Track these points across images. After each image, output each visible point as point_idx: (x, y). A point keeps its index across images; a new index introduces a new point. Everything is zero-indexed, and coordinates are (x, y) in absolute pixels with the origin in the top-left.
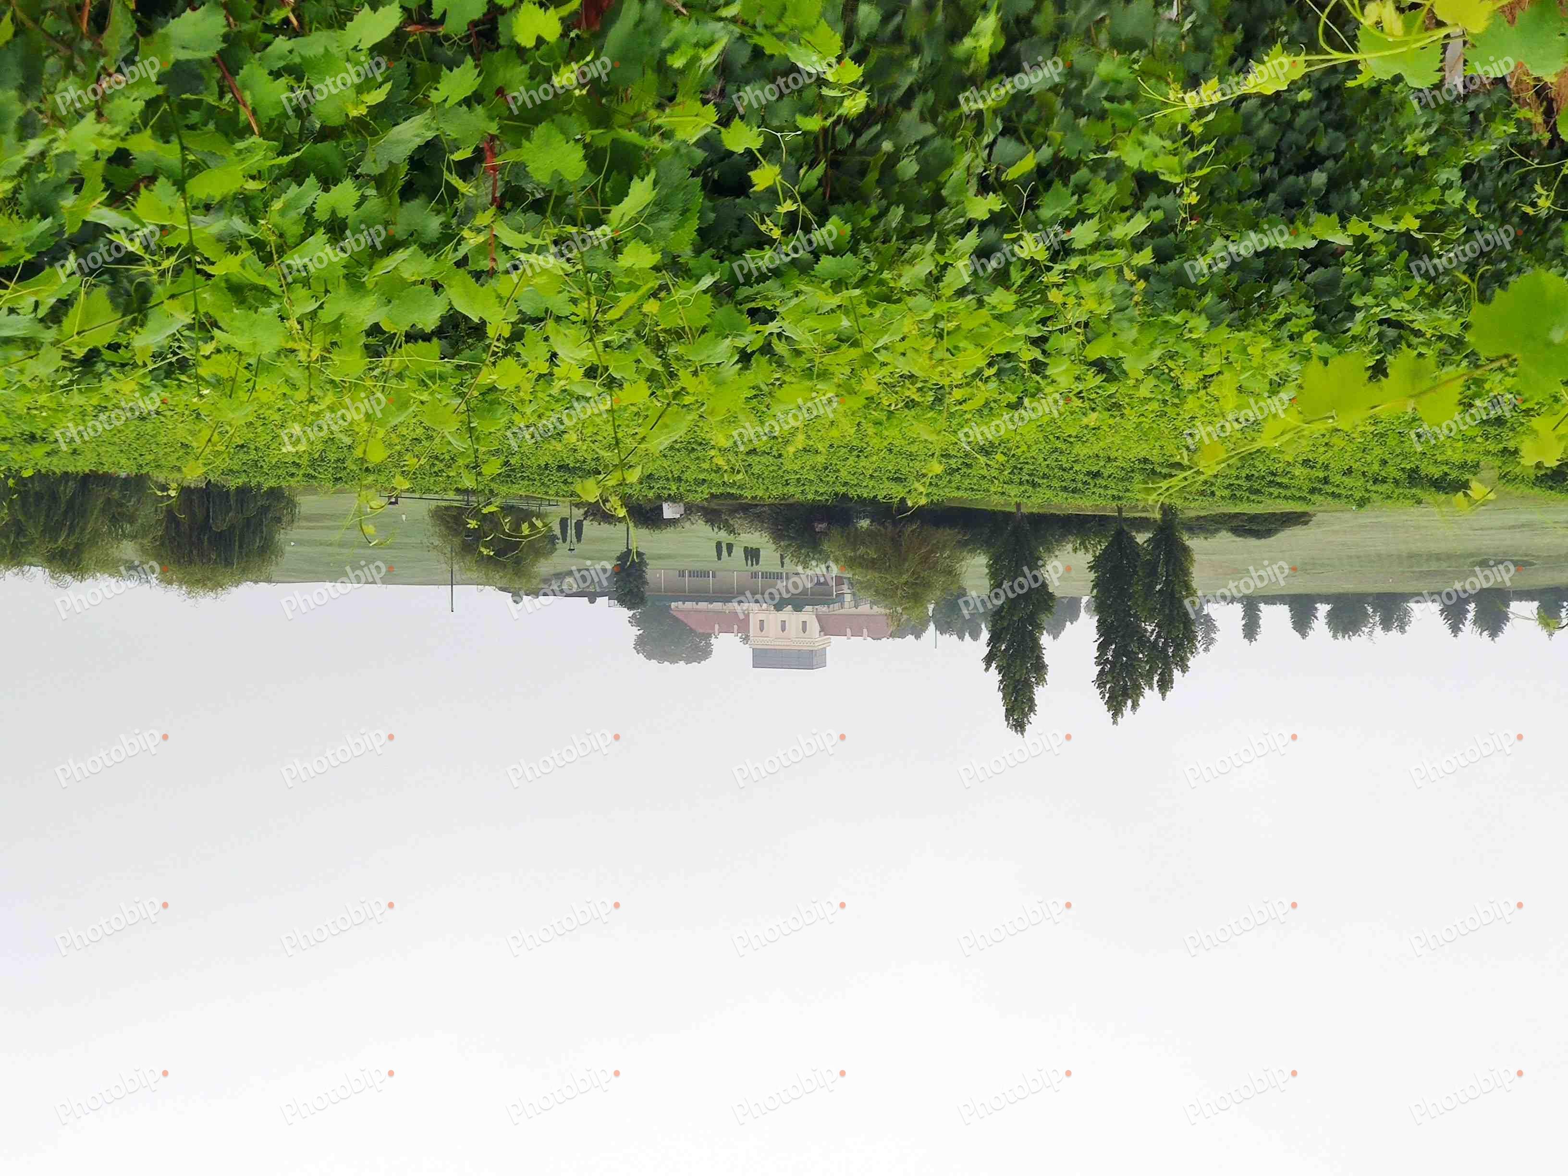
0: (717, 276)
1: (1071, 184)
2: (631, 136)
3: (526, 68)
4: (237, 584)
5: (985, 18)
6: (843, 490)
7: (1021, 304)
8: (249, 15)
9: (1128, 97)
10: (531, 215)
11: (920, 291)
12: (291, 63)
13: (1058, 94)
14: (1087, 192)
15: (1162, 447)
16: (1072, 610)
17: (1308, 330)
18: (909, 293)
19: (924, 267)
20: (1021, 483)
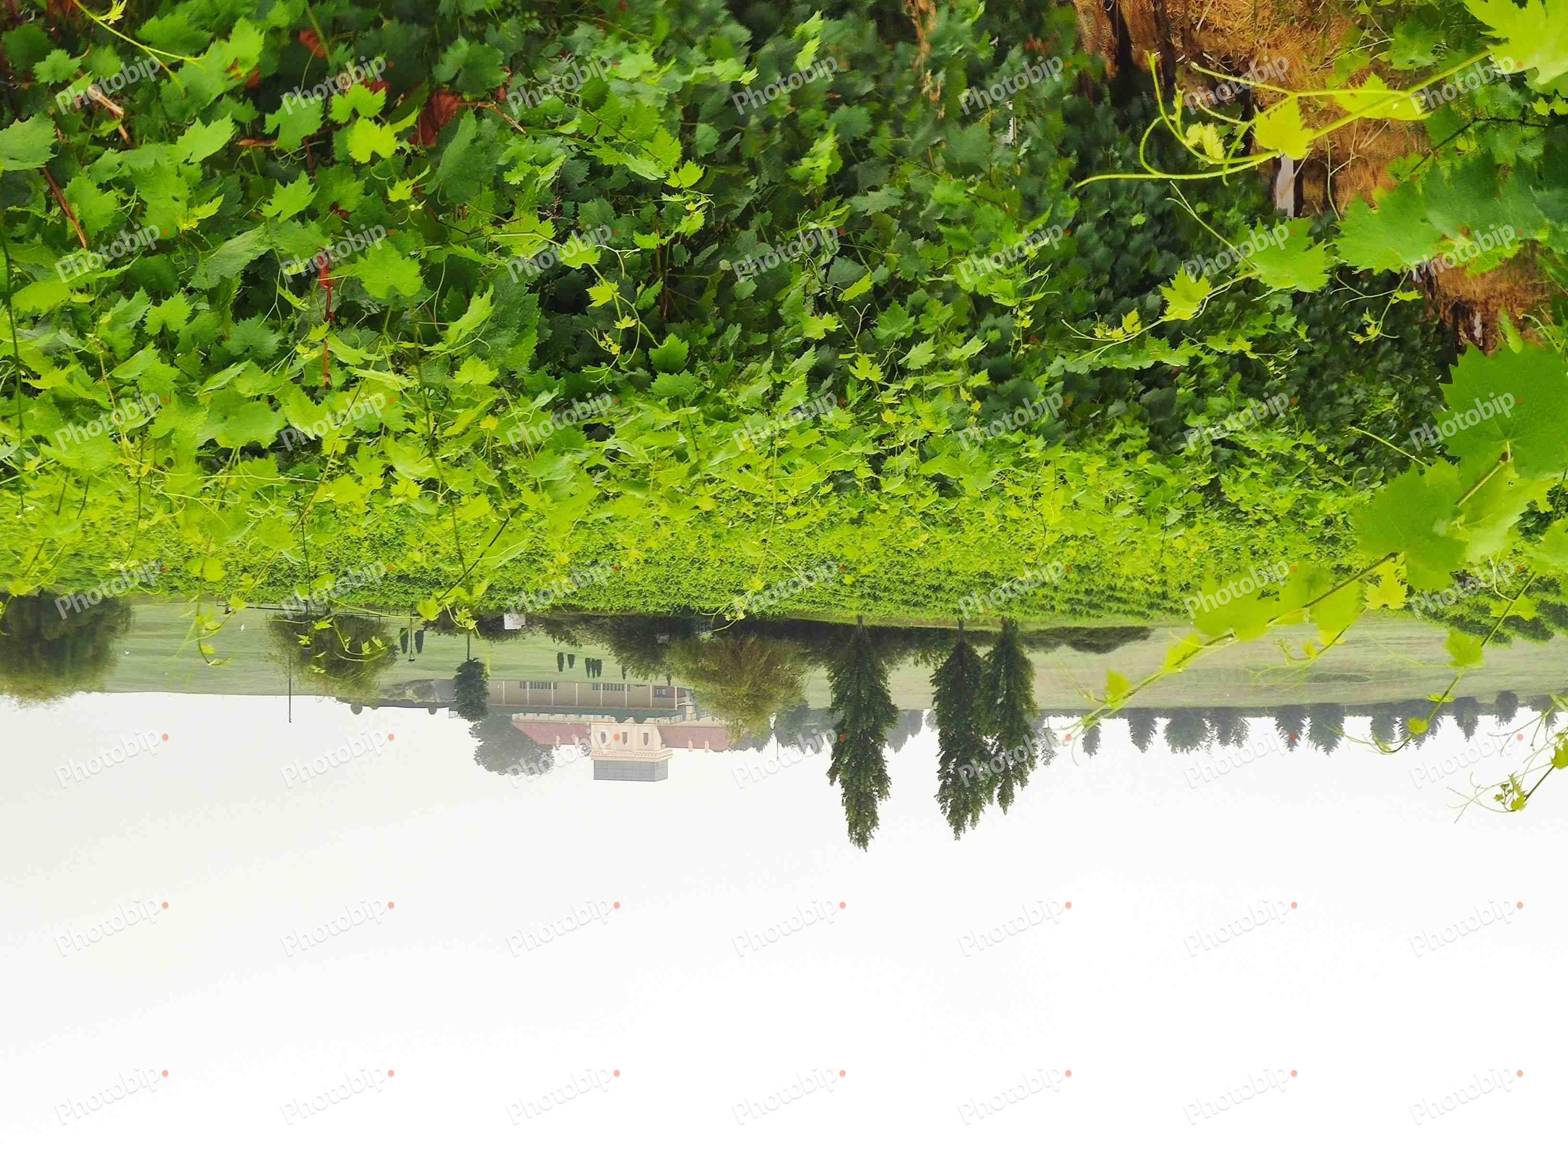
0: (556, 392)
1: (908, 305)
2: (468, 253)
3: (361, 184)
4: (70, 693)
5: (822, 139)
6: (684, 602)
7: (860, 422)
8: (77, 128)
9: (964, 222)
10: (366, 331)
11: (756, 409)
12: (121, 176)
13: (894, 217)
14: (922, 312)
15: (1002, 562)
16: (913, 723)
17: (1142, 450)
18: (746, 412)
19: (761, 386)
20: (862, 596)
